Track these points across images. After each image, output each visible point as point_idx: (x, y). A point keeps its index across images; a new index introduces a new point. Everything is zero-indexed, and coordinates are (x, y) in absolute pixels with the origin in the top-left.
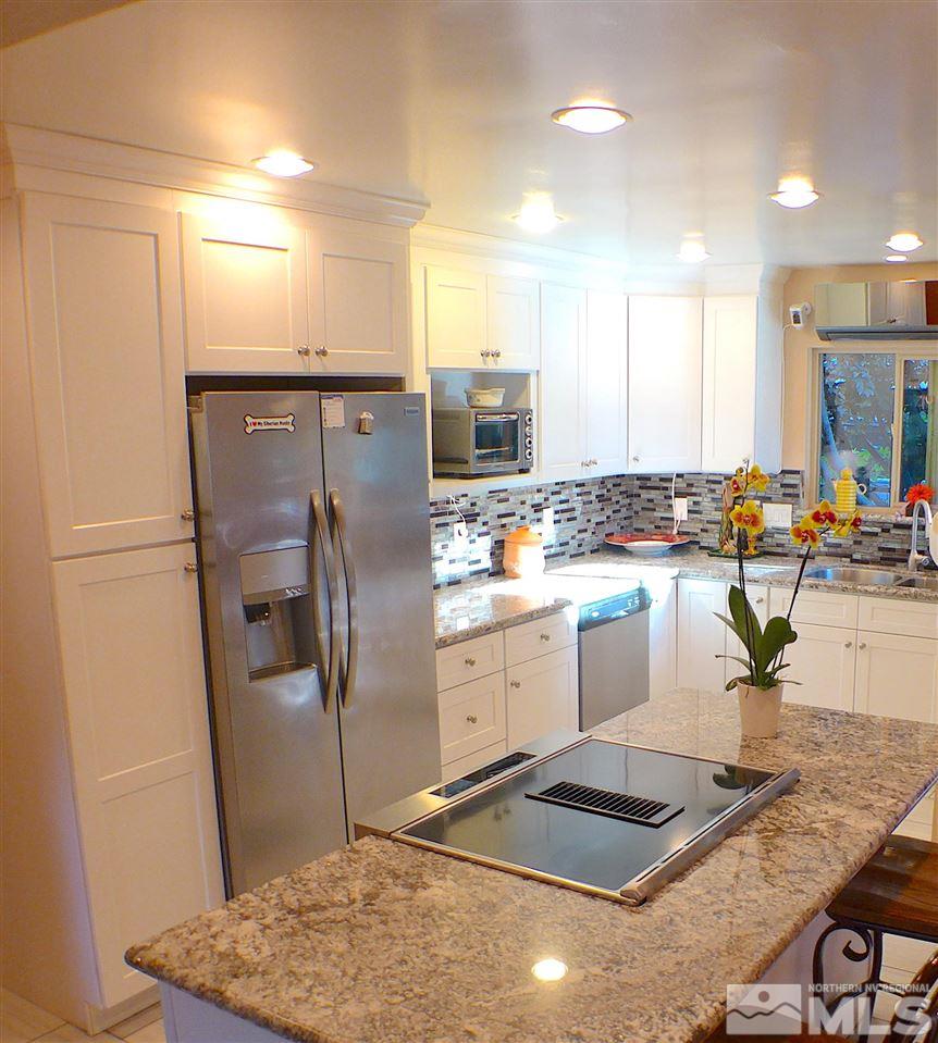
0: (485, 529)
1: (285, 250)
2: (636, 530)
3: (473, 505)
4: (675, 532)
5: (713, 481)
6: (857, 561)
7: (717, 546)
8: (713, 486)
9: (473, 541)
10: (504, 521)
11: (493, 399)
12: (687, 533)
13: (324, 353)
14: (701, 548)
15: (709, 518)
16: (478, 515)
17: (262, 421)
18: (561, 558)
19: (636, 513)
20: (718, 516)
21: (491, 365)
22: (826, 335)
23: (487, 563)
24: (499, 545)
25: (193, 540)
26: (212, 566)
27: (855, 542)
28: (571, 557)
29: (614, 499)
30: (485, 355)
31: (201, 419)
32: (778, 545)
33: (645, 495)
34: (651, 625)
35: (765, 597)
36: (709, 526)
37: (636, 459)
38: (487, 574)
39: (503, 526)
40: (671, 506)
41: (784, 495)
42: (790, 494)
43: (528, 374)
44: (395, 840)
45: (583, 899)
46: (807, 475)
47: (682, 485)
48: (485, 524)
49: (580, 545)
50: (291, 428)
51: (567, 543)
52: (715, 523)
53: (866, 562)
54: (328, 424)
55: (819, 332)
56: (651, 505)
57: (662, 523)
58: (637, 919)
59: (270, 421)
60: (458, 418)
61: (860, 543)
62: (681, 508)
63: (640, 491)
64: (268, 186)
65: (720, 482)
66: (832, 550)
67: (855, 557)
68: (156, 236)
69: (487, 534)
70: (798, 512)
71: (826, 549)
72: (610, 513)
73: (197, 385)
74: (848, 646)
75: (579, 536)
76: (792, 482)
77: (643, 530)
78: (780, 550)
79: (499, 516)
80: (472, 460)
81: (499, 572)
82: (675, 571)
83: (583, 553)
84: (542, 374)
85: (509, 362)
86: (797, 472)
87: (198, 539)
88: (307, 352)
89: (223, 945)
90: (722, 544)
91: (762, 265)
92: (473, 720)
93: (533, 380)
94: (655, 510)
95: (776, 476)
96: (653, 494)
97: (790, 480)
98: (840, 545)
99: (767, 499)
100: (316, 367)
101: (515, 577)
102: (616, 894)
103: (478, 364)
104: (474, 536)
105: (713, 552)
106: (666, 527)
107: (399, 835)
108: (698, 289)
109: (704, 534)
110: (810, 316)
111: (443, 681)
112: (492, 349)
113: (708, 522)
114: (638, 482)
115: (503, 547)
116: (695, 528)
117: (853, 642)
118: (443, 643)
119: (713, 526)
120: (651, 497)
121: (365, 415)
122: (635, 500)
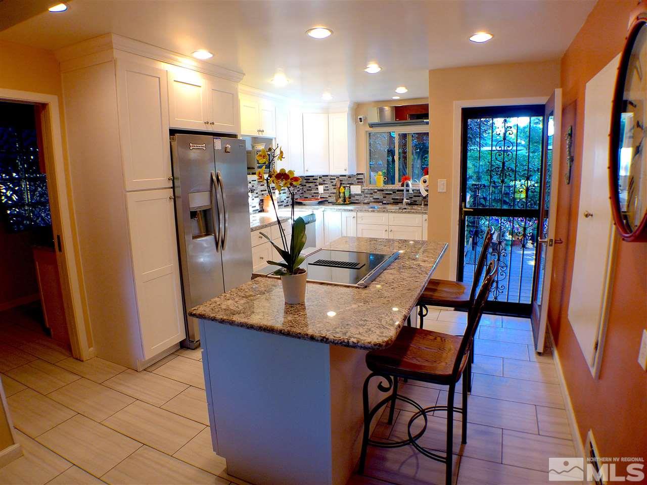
0: (257, 195)
1: (200, 87)
2: (305, 198)
3: (253, 186)
4: (319, 197)
5: (332, 178)
6: (385, 204)
7: (335, 201)
8: (332, 181)
9: (253, 199)
10: (263, 192)
11: (261, 147)
12: (324, 198)
13: (213, 123)
14: (329, 202)
15: (331, 192)
16: (254, 190)
17: (195, 145)
18: (282, 206)
19: (305, 191)
20: (335, 191)
21: (261, 135)
22: (372, 126)
23: (258, 207)
24: (262, 201)
25: (172, 188)
26: (178, 197)
27: (384, 197)
28: (285, 206)
29: (298, 186)
30: (259, 131)
31: (175, 144)
32: (356, 200)
33: (308, 185)
34: (316, 228)
35: (355, 216)
36: (331, 195)
37: (307, 171)
38: (258, 211)
39: (263, 194)
40: (317, 188)
41: (358, 182)
42: (360, 182)
43: (272, 139)
44: (269, 277)
45: (345, 288)
46: (365, 175)
47: (320, 180)
48: (257, 193)
49: (287, 202)
50: (205, 149)
51: (283, 202)
52: (333, 193)
53: (388, 204)
54: (216, 148)
55: (369, 125)
56: (310, 189)
57: (314, 195)
58: (366, 291)
59: (198, 145)
60: (250, 153)
61: (385, 197)
62: (321, 189)
63: (306, 184)
64: (195, 64)
65: (335, 179)
66: (376, 200)
67: (384, 202)
68: (159, 78)
69: (258, 197)
70: (363, 188)
71: (374, 200)
72: (296, 191)
73: (173, 132)
74: (386, 231)
75: (287, 199)
76: (361, 177)
77: (307, 198)
78: (357, 201)
79: (261, 191)
80: (256, 168)
81: (262, 211)
82: (323, 209)
83: (288, 205)
84: (277, 140)
85: (267, 134)
86: (362, 174)
87: (173, 188)
88: (208, 123)
89: (224, 307)
90: (337, 201)
91: (348, 103)
92: (262, 258)
93: (274, 140)
94: (311, 190)
95: (355, 176)
96: (311, 185)
97: (360, 177)
98: (378, 199)
99: (352, 184)
100: (210, 129)
101: (267, 212)
102: (356, 285)
103: (256, 134)
104: (253, 198)
105: (333, 204)
106: (316, 196)
107: (269, 275)
108: (327, 111)
109: (330, 198)
110: (366, 119)
111: (254, 243)
112: (261, 130)
113: (331, 193)
114: (305, 181)
115: (263, 202)
116: (327, 196)
117: (387, 229)
118: (252, 230)
119: (333, 195)
120: (310, 185)
121: (228, 145)
122: (304, 187)
